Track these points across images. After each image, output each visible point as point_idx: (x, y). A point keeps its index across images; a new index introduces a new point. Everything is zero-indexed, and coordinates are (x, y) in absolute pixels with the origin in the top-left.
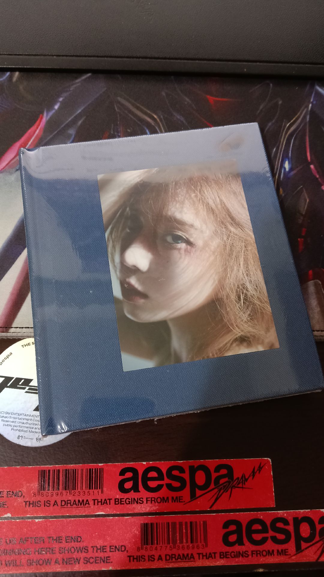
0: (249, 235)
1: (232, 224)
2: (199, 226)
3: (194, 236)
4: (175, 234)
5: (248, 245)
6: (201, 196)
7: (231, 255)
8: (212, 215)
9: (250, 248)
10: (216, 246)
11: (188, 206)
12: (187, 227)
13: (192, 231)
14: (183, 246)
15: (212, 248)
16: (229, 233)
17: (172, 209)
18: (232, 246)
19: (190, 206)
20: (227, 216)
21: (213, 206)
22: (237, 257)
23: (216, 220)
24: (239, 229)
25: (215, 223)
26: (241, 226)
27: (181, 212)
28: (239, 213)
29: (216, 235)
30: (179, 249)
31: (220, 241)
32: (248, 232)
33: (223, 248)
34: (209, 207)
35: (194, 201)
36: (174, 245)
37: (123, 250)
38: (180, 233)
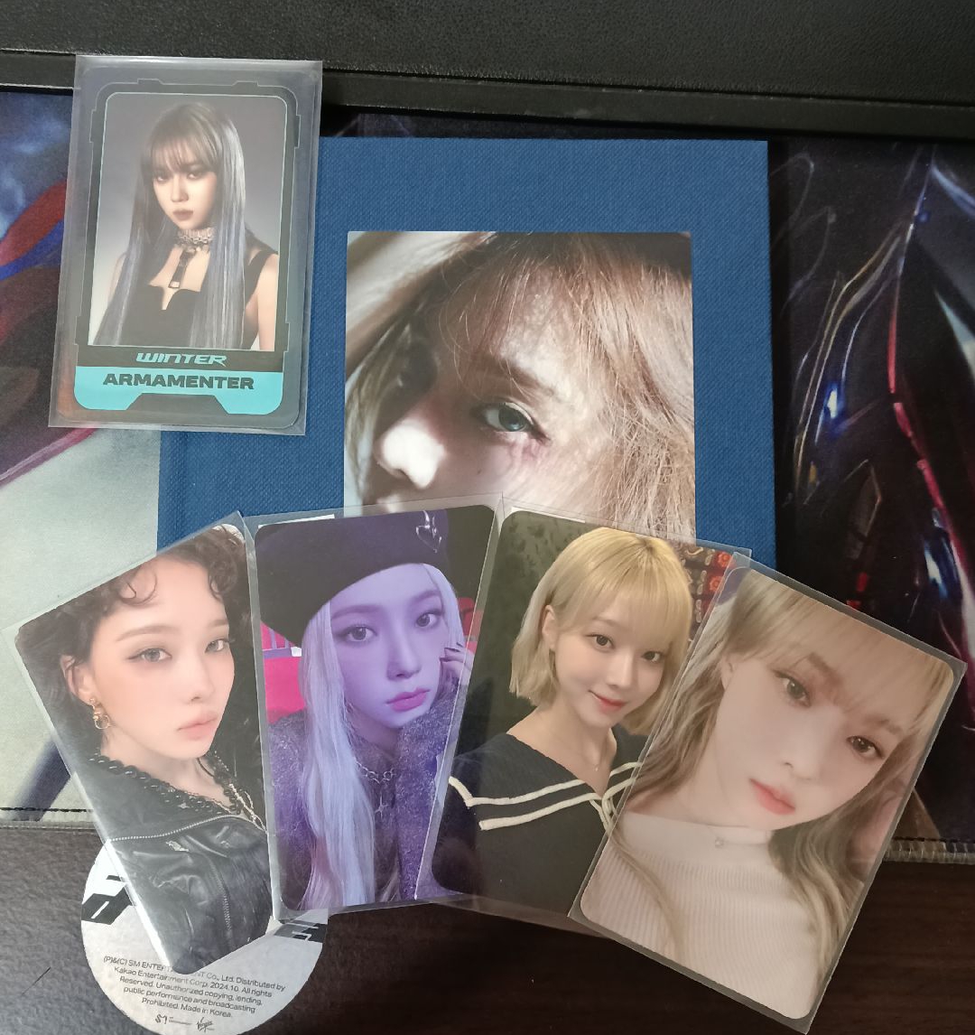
0: (683, 434)
1: (647, 399)
2: (568, 394)
3: (552, 417)
4: (508, 407)
5: (674, 457)
6: (586, 319)
7: (629, 476)
8: (603, 370)
9: (677, 466)
10: (599, 450)
11: (550, 340)
12: (538, 393)
13: (549, 404)
14: (520, 437)
15: (589, 452)
16: (635, 420)
17: (511, 343)
18: (637, 454)
19: (554, 340)
20: (639, 378)
21: (611, 348)
22: (643, 482)
23: (612, 384)
24: (663, 414)
25: (607, 391)
26: (668, 407)
27: (531, 353)
28: (668, 375)
29: (604, 422)
30: (512, 446)
31: (610, 438)
32: (680, 425)
33: (614, 455)
34: (600, 348)
35: (566, 330)
36: (502, 433)
37: (382, 429)
38: (519, 406)
